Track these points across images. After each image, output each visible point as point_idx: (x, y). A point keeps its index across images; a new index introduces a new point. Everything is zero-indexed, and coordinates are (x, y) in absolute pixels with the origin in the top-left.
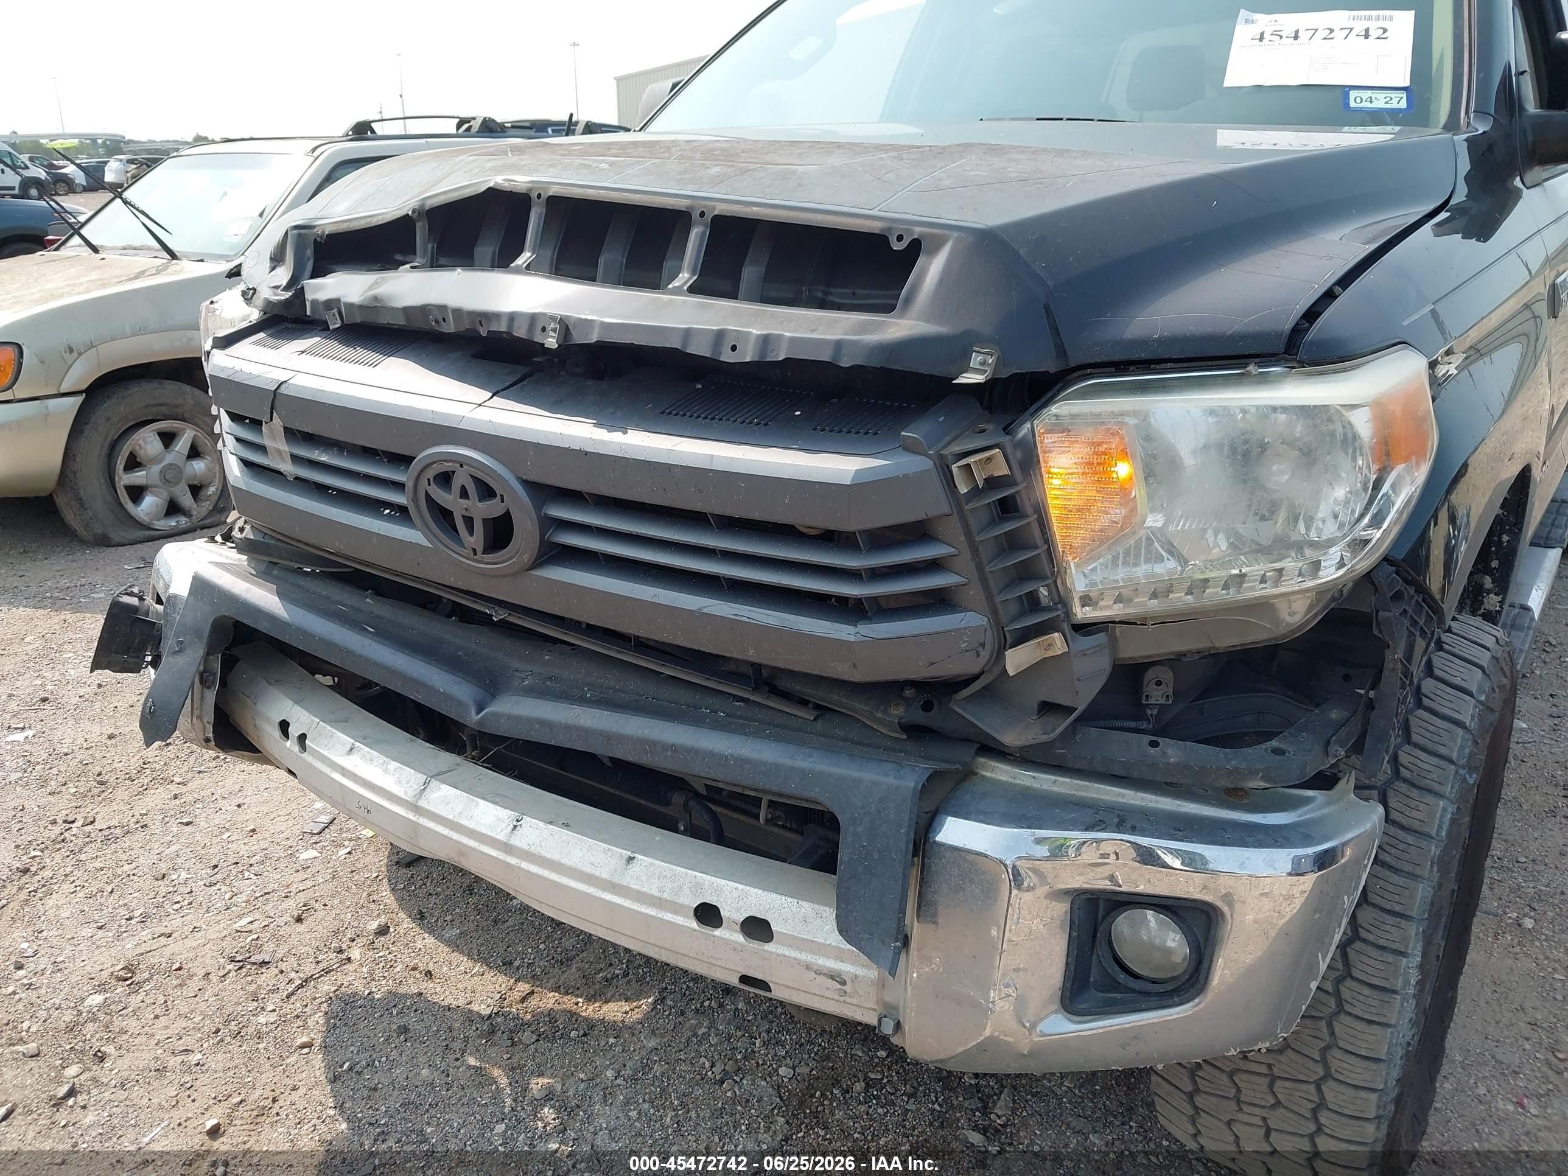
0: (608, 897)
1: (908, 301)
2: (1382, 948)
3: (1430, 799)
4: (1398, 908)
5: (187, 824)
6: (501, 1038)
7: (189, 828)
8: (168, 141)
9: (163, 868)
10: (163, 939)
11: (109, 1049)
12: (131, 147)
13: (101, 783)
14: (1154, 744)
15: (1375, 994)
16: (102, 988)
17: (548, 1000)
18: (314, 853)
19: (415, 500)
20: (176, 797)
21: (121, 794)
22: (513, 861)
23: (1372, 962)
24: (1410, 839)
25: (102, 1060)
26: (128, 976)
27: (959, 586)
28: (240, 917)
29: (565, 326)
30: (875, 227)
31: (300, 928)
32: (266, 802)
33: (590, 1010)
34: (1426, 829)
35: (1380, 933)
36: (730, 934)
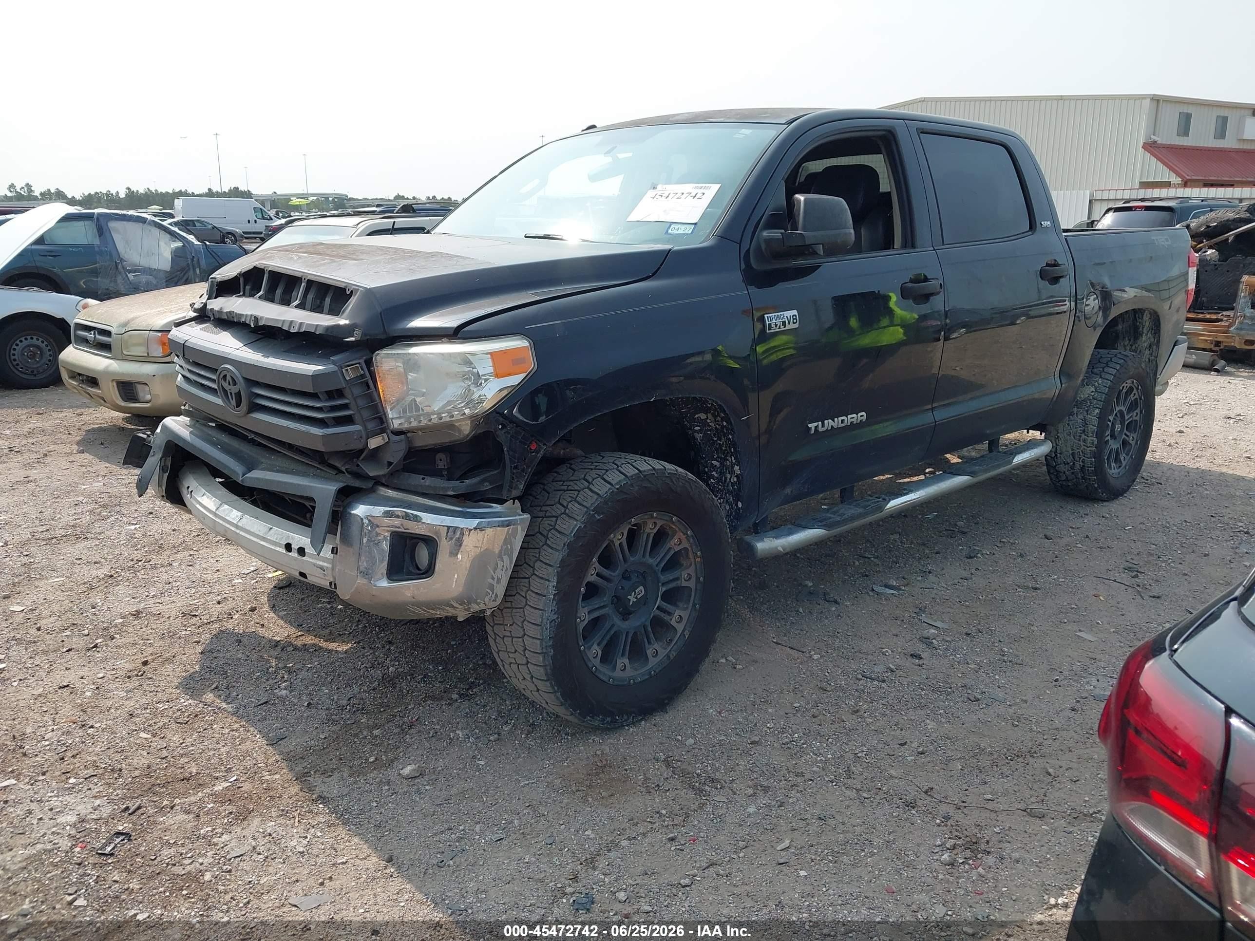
0: (262, 543)
1: (343, 312)
2: (542, 578)
3: (571, 521)
4: (548, 562)
5: (190, 566)
6: (279, 649)
7: (191, 568)
8: (377, 199)
9: (171, 580)
10: (158, 605)
11: (118, 636)
12: (352, 203)
13: (161, 548)
14: (423, 479)
15: (537, 597)
16: (123, 618)
17: (309, 640)
18: (240, 581)
19: (218, 387)
20: (191, 555)
21: (167, 553)
22: (238, 531)
23: (536, 583)
24: (559, 535)
25: (113, 639)
26: (137, 614)
27: (354, 414)
28: (194, 600)
29: (256, 319)
30: (343, 285)
31: (218, 606)
32: (231, 561)
33: (323, 644)
34: (565, 532)
35: (540, 571)
36: (294, 554)
